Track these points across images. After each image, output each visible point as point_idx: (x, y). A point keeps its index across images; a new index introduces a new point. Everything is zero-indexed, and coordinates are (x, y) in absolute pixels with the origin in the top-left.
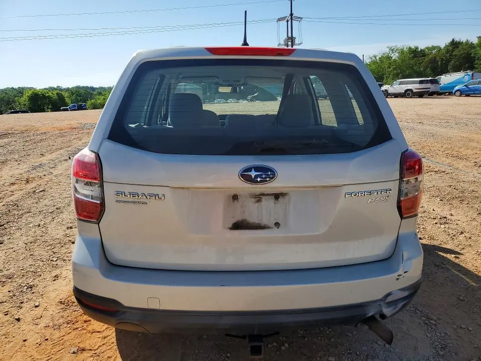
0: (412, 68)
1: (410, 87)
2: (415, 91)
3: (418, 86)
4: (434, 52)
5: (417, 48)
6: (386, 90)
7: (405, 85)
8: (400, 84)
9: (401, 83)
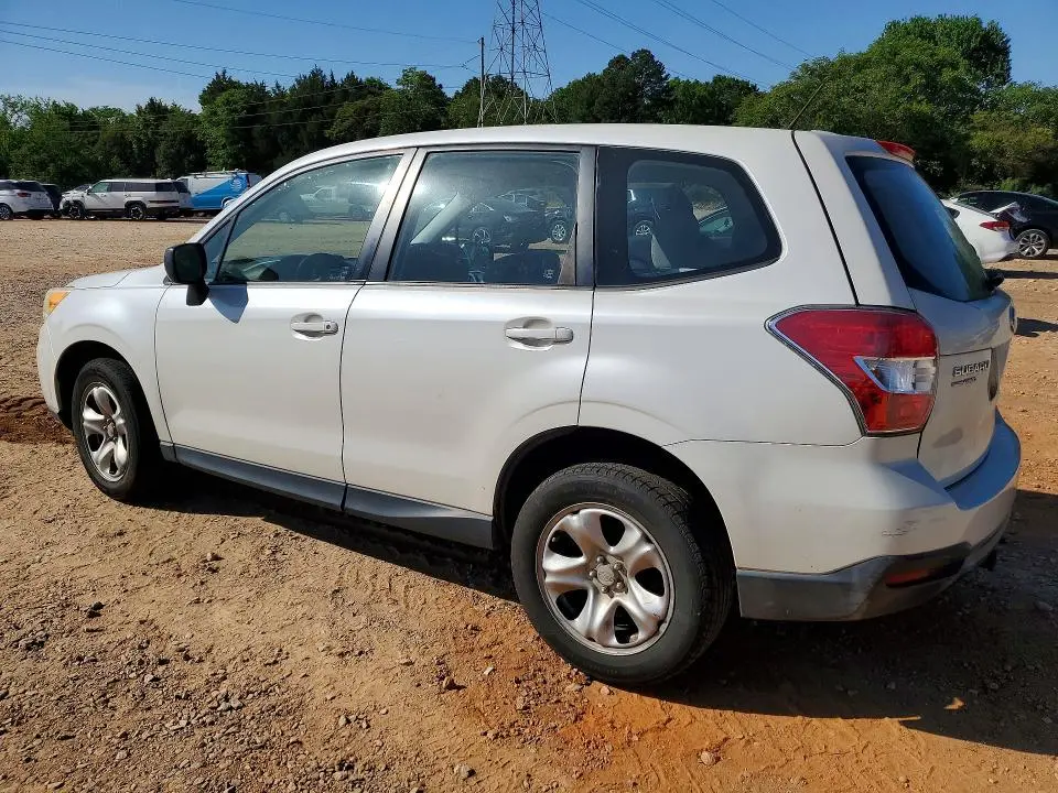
0: (76, 152)
1: (136, 196)
2: (149, 205)
3: (152, 194)
4: (112, 120)
5: (73, 108)
6: (76, 202)
7: (124, 193)
8: (109, 190)
9: (112, 188)
